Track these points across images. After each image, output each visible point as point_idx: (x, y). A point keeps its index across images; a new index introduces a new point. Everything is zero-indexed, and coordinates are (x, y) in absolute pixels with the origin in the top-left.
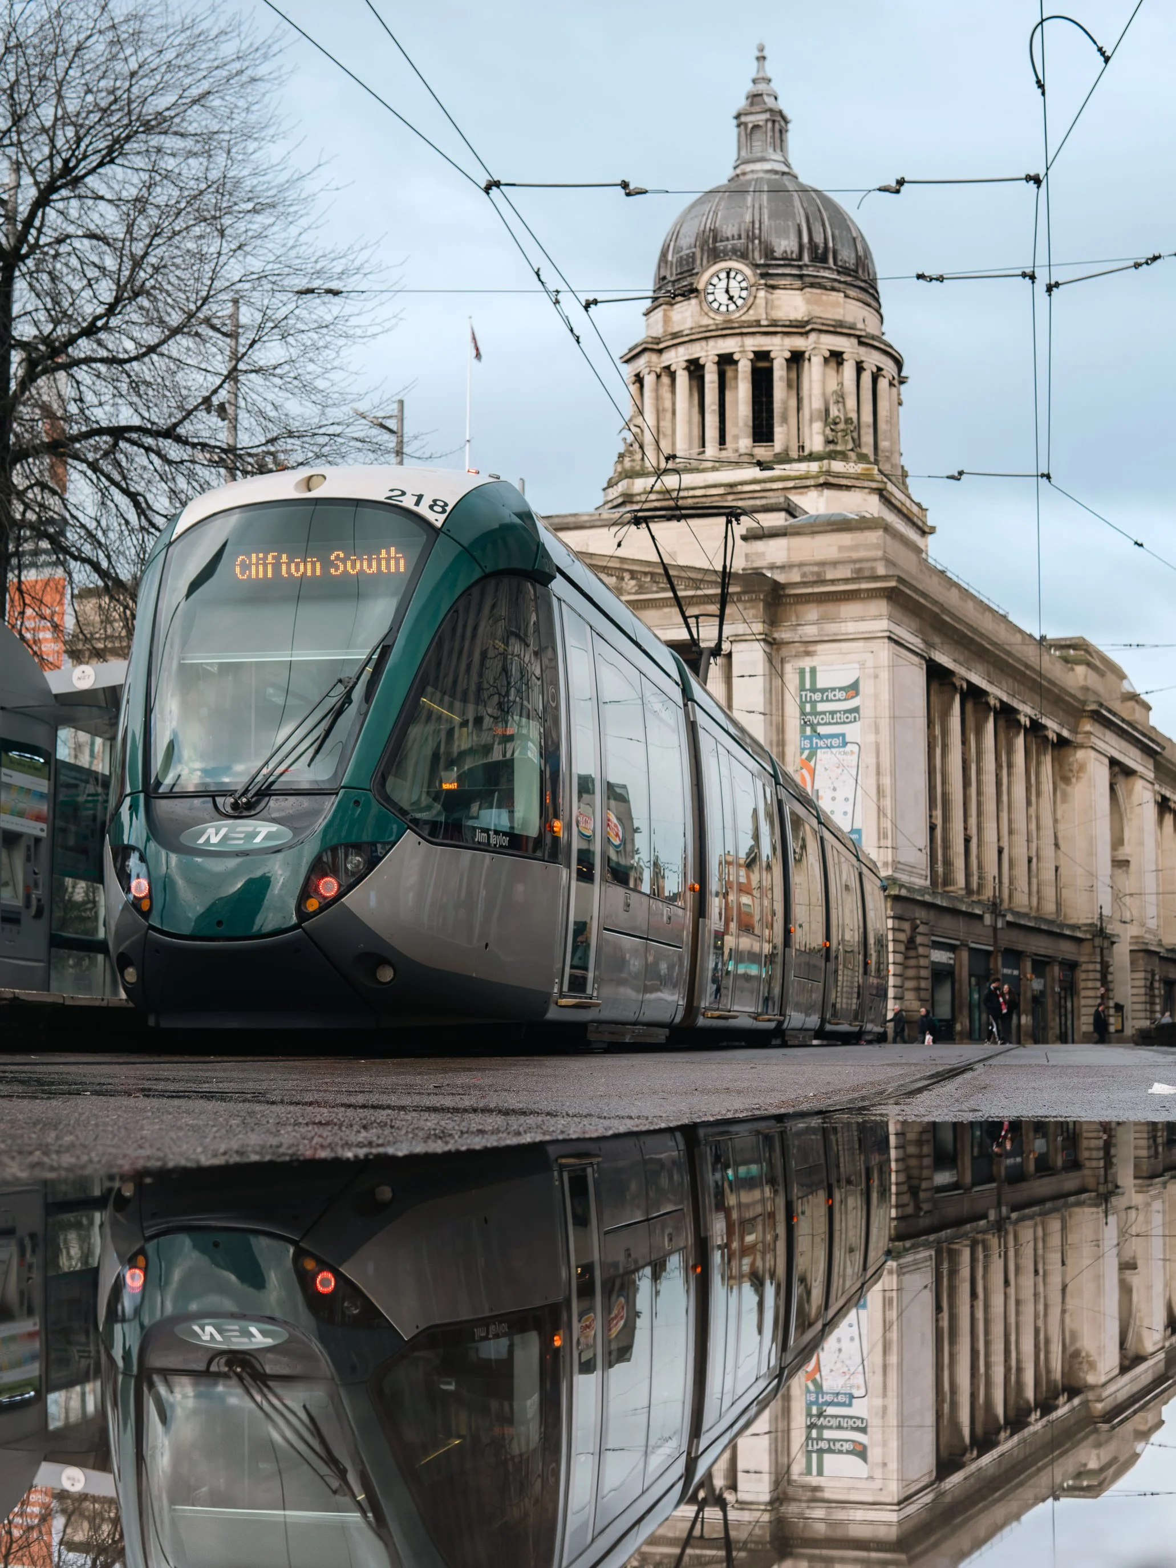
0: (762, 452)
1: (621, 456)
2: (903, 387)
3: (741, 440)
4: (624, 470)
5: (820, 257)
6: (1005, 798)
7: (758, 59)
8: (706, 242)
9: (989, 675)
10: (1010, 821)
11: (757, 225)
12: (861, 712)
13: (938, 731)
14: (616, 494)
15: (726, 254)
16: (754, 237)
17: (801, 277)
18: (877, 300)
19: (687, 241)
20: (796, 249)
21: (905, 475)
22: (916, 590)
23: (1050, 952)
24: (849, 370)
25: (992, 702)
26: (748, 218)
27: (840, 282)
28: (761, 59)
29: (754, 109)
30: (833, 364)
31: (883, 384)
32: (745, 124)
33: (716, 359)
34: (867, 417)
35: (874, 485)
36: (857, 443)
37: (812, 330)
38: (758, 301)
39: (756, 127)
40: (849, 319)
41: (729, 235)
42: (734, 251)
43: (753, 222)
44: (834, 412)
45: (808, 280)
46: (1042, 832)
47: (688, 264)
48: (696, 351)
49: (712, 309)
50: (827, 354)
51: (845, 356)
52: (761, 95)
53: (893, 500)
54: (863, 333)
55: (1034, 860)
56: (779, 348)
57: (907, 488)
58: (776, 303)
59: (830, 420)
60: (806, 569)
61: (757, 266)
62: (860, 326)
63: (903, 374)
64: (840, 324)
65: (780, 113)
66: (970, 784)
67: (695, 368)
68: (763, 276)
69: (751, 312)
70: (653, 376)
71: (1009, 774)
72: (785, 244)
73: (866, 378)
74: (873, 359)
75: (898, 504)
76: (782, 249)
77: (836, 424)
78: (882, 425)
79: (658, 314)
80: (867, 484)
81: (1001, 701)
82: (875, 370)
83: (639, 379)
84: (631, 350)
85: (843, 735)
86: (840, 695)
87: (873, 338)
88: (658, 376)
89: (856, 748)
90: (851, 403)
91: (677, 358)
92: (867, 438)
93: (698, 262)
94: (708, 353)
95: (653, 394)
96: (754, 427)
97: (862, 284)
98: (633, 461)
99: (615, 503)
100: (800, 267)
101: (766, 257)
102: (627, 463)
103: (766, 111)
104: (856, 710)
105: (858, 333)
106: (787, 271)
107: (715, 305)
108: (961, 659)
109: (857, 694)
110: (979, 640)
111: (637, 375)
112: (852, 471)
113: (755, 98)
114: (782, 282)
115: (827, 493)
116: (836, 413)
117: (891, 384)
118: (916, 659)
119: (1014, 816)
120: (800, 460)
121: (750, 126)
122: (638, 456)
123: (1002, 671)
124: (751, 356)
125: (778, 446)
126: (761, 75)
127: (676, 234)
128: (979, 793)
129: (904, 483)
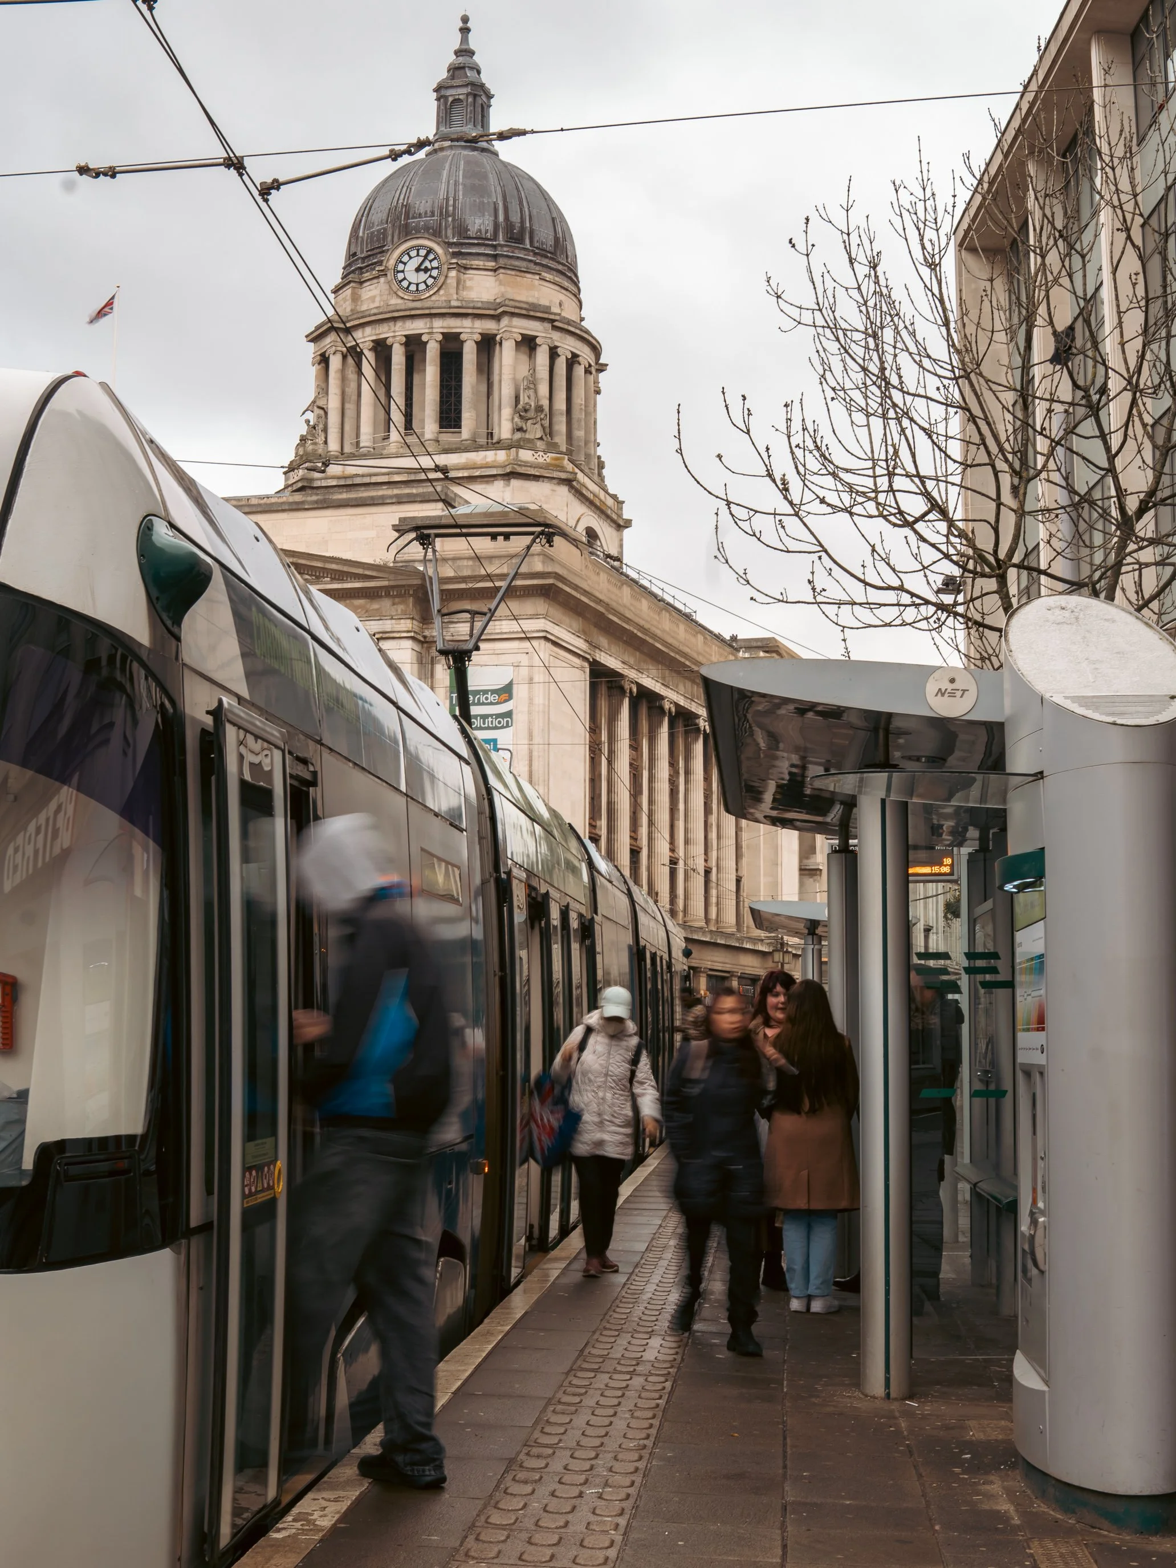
0: (449, 438)
1: (303, 439)
2: (601, 375)
3: (429, 425)
4: (306, 453)
5: (515, 237)
6: (681, 806)
7: (461, 30)
8: (399, 218)
9: (664, 678)
10: (686, 830)
11: (451, 202)
12: (514, 716)
13: (604, 737)
14: (296, 479)
15: (418, 231)
16: (448, 215)
17: (495, 257)
18: (576, 284)
19: (379, 215)
20: (491, 228)
21: (601, 465)
22: (576, 588)
23: (728, 967)
24: (542, 357)
25: (667, 705)
26: (442, 195)
27: (536, 264)
28: (465, 31)
29: (455, 83)
30: (526, 349)
31: (579, 371)
32: (446, 97)
33: (404, 339)
34: (561, 405)
35: (563, 476)
36: (549, 431)
37: (504, 313)
38: (449, 281)
39: (457, 101)
40: (544, 302)
41: (422, 211)
42: (427, 228)
43: (447, 199)
44: (523, 399)
45: (502, 261)
46: (723, 842)
47: (378, 240)
48: (384, 332)
49: (401, 287)
50: (519, 338)
51: (538, 341)
52: (463, 68)
53: (584, 492)
54: (557, 318)
55: (714, 870)
56: (470, 330)
57: (603, 480)
58: (468, 283)
59: (520, 407)
60: (459, 563)
61: (450, 244)
62: (555, 309)
63: (601, 361)
64: (535, 307)
65: (482, 86)
66: (641, 793)
67: (382, 349)
68: (455, 255)
69: (442, 292)
70: (339, 357)
71: (687, 782)
72: (479, 223)
73: (561, 364)
74: (568, 345)
75: (591, 497)
76: (477, 227)
77: (526, 411)
78: (577, 414)
79: (347, 292)
80: (556, 474)
81: (677, 705)
82: (569, 356)
83: (324, 360)
84: (317, 328)
85: (495, 741)
86: (491, 698)
87: (569, 322)
88: (344, 357)
89: (507, 755)
90: (543, 389)
91: (365, 338)
92: (561, 427)
93: (390, 238)
94: (396, 334)
95: (339, 375)
96: (441, 412)
97: (560, 267)
98: (315, 444)
99: (295, 487)
100: (495, 247)
101: (460, 235)
102: (309, 447)
103: (466, 86)
104: (509, 714)
105: (552, 317)
106: (481, 250)
107: (405, 284)
108: (632, 661)
109: (510, 698)
110: (650, 641)
111: (323, 355)
112: (541, 460)
113: (455, 70)
114: (476, 263)
115: (515, 483)
116: (527, 400)
117: (588, 371)
118: (577, 661)
119: (690, 826)
120: (487, 447)
121: (451, 99)
122: (320, 440)
123: (678, 673)
124: (440, 337)
125: (466, 432)
126: (464, 47)
127: (367, 208)
128: (651, 802)
129: (600, 475)
